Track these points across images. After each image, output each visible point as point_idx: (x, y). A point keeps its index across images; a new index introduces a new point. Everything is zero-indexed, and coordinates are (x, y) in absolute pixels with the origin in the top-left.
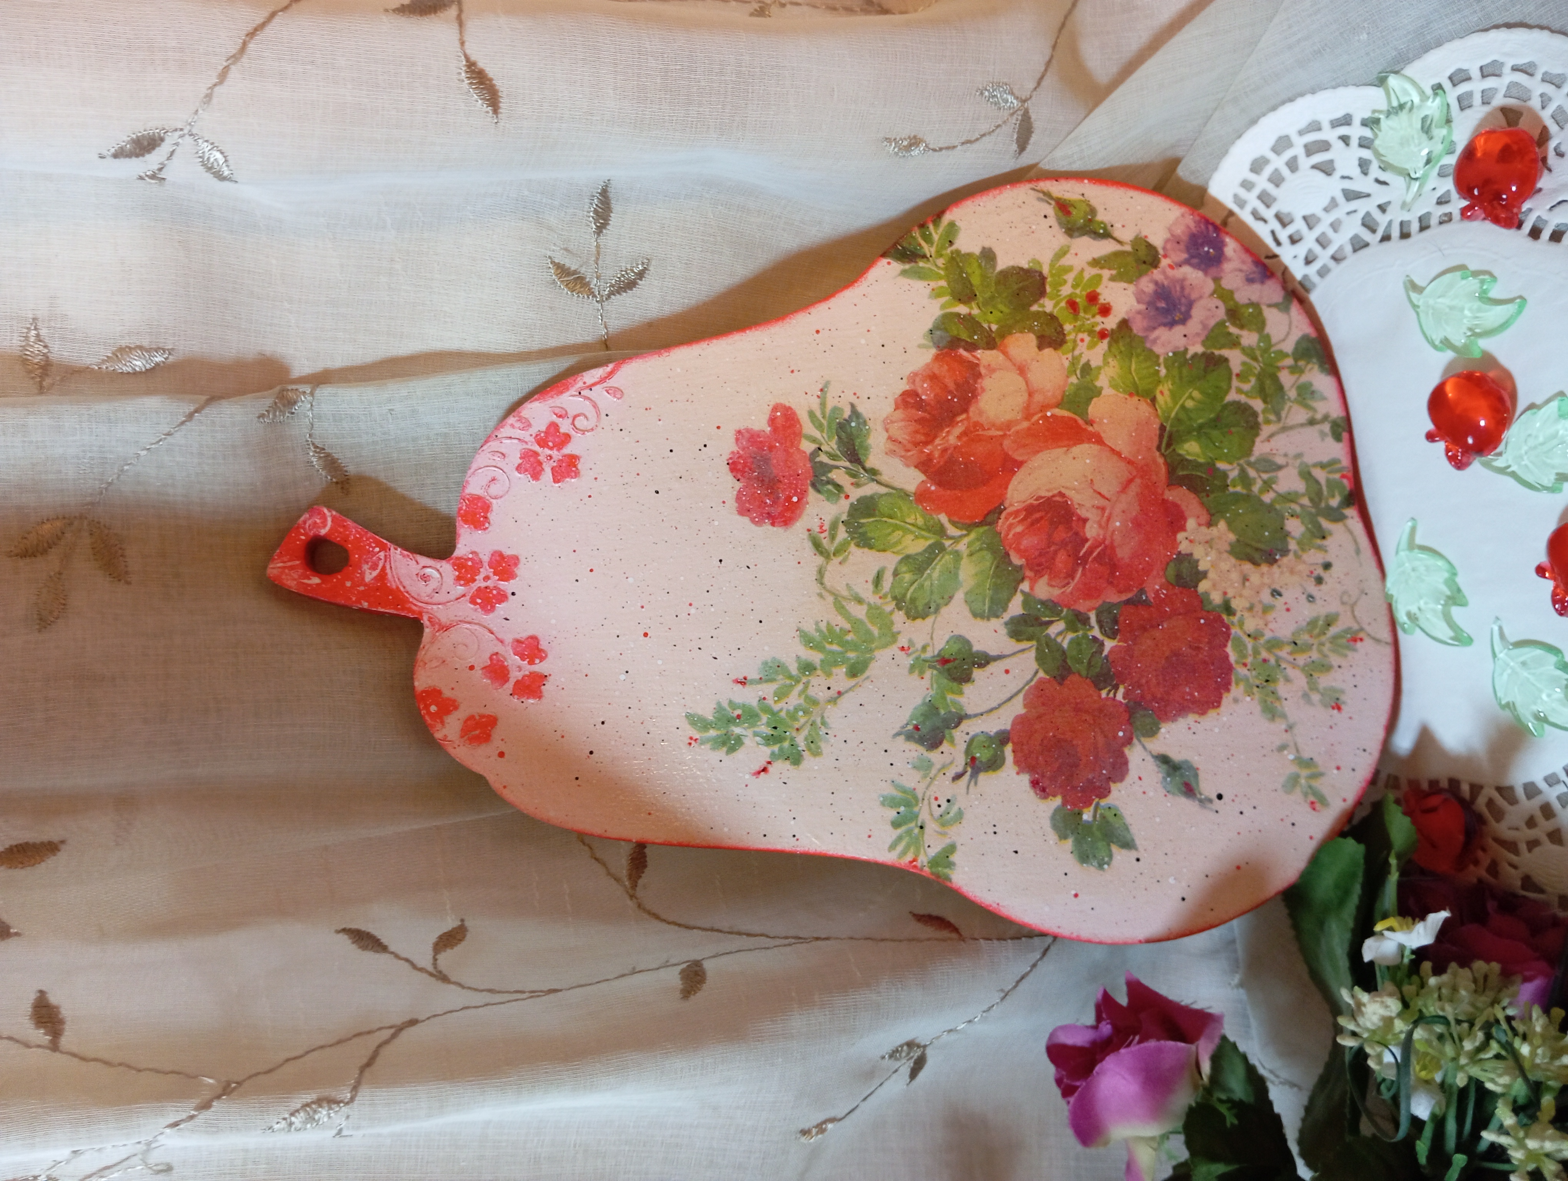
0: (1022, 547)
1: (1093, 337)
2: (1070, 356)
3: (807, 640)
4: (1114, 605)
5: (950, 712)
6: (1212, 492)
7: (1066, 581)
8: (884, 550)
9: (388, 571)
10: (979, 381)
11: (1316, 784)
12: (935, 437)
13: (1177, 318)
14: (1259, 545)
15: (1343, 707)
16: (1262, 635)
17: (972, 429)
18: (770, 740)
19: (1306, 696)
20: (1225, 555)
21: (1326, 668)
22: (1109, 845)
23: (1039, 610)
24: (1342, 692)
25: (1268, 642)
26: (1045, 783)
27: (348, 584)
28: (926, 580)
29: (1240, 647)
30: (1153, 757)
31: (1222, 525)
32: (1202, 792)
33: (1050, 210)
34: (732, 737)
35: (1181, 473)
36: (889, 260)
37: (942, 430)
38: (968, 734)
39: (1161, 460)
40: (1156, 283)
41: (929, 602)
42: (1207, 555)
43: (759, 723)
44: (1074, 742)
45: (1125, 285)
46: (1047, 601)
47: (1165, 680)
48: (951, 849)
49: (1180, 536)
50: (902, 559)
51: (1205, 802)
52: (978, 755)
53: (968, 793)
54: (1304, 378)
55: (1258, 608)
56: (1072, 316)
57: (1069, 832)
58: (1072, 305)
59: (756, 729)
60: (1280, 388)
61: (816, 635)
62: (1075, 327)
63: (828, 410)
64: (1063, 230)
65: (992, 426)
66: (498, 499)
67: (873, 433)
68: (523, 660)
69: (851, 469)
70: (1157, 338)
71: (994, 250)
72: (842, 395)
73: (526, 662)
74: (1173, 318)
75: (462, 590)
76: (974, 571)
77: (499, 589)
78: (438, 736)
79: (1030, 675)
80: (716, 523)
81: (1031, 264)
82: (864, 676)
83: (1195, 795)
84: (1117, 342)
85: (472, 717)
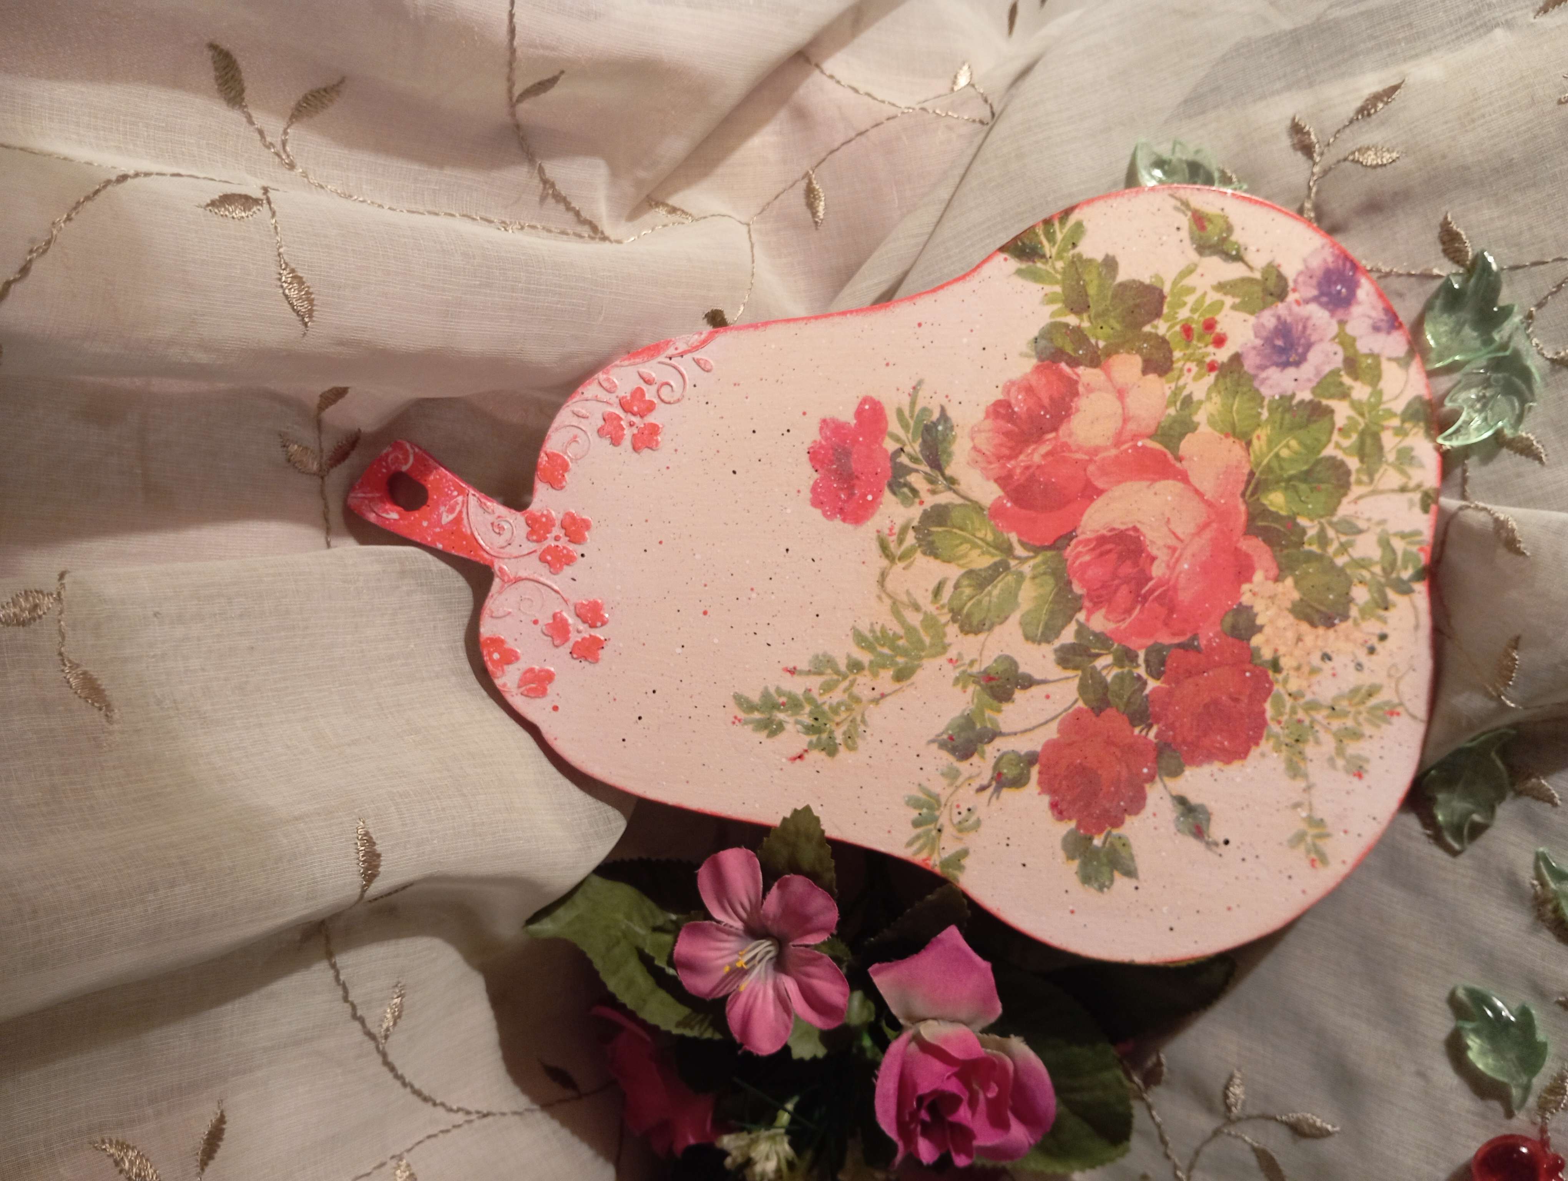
0: (1086, 577)
1: (1201, 369)
2: (1173, 385)
3: (860, 639)
4: (1163, 647)
5: (986, 727)
6: (1286, 547)
7: (1123, 617)
8: (949, 562)
9: (464, 515)
10: (1076, 399)
11: (1320, 843)
12: (1020, 453)
13: (1291, 360)
14: (1321, 608)
15: (1365, 775)
16: (1304, 696)
17: (1059, 449)
18: (810, 730)
19: (1331, 761)
20: (1286, 613)
21: (1357, 735)
22: (1112, 872)
23: (1090, 641)
24: (1367, 760)
25: (1307, 703)
26: (1063, 806)
27: (425, 524)
28: (986, 596)
29: (1279, 705)
30: (1171, 796)
31: (1289, 582)
32: (1211, 835)
33: (1184, 221)
34: (775, 723)
35: (1260, 524)
36: (1006, 256)
37: (1028, 446)
38: (999, 750)
39: (1242, 508)
40: (1279, 318)
41: (984, 619)
42: (1267, 609)
43: (802, 712)
44: (1099, 772)
45: (1246, 316)
46: (1100, 633)
47: (1198, 725)
48: (965, 853)
49: (1245, 587)
50: (966, 573)
51: (1211, 845)
52: (1005, 771)
53: (989, 804)
54: (1408, 442)
55: (1306, 669)
56: (1184, 342)
57: (1077, 854)
58: (1187, 331)
59: (799, 718)
60: (1380, 448)
61: (869, 636)
62: (1185, 354)
63: (917, 409)
64: (1194, 246)
65: (1080, 449)
66: (576, 460)
67: (959, 441)
68: (584, 622)
69: (930, 475)
70: (1267, 378)
71: (1118, 259)
72: (934, 396)
73: (586, 625)
74: (1288, 359)
75: (533, 546)
76: (1034, 594)
77: (569, 551)
78: (498, 682)
79: (1069, 703)
80: (789, 511)
81: (1153, 280)
82: (909, 682)
83: (1203, 837)
84: (1225, 377)
85: (531, 670)
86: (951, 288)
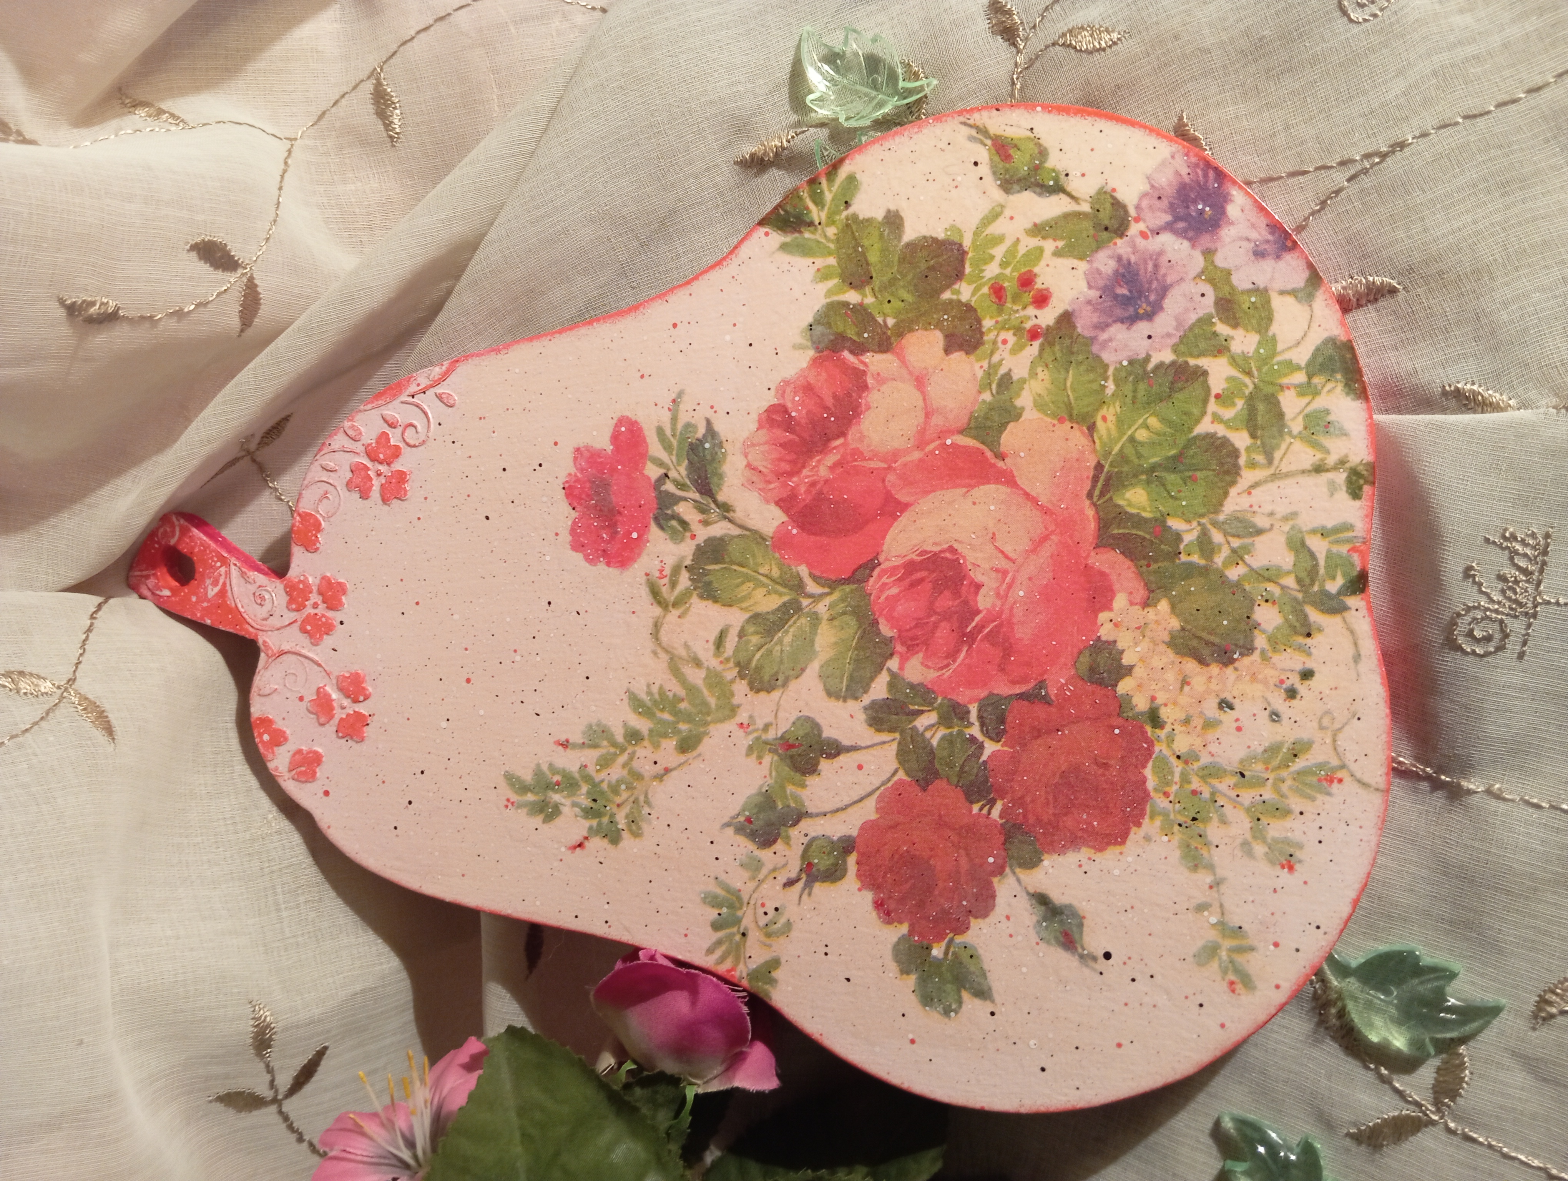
0: (895, 614)
1: (1021, 338)
2: (985, 364)
3: (636, 704)
4: (1001, 699)
5: (788, 806)
6: (1157, 559)
7: (945, 662)
8: (731, 606)
9: (228, 588)
10: (865, 394)
11: (1239, 959)
12: (804, 467)
13: (1141, 311)
14: (1212, 638)
15: (1297, 866)
16: (1197, 759)
17: (849, 458)
18: (589, 813)
19: (1246, 847)
20: (1163, 648)
21: (1281, 811)
22: (959, 991)
23: (907, 695)
24: (1300, 846)
25: (1204, 768)
26: (892, 905)
27: (194, 599)
28: (776, 644)
29: (1163, 771)
30: (1028, 893)
31: (1164, 606)
32: (1085, 946)
33: (983, 154)
34: (550, 805)
35: (1116, 531)
36: (767, 230)
37: (811, 458)
38: (806, 835)
39: (1090, 512)
40: (1119, 259)
41: (777, 673)
42: (1136, 644)
43: (578, 792)
44: (932, 862)
45: (1075, 262)
46: (918, 685)
47: (1055, 800)
48: (775, 963)
49: (1103, 616)
50: (751, 617)
51: (1087, 959)
52: (816, 861)
53: (799, 904)
54: (1320, 403)
55: (1197, 722)
56: (995, 306)
57: (913, 967)
58: (998, 291)
59: (576, 799)
60: (1281, 415)
61: (646, 698)
62: (997, 322)
63: (680, 426)
64: (999, 182)
65: (875, 456)
66: (328, 518)
67: (729, 458)
68: (348, 696)
69: (701, 503)
70: (1110, 340)
71: (902, 214)
72: (697, 408)
73: (349, 700)
74: (1136, 310)
75: (293, 615)
76: (833, 640)
77: (327, 618)
78: (271, 765)
79: (888, 775)
80: (548, 558)
81: (949, 233)
82: (695, 753)
83: (1076, 949)
84: (1051, 344)
85: (300, 751)
86: (706, 277)
